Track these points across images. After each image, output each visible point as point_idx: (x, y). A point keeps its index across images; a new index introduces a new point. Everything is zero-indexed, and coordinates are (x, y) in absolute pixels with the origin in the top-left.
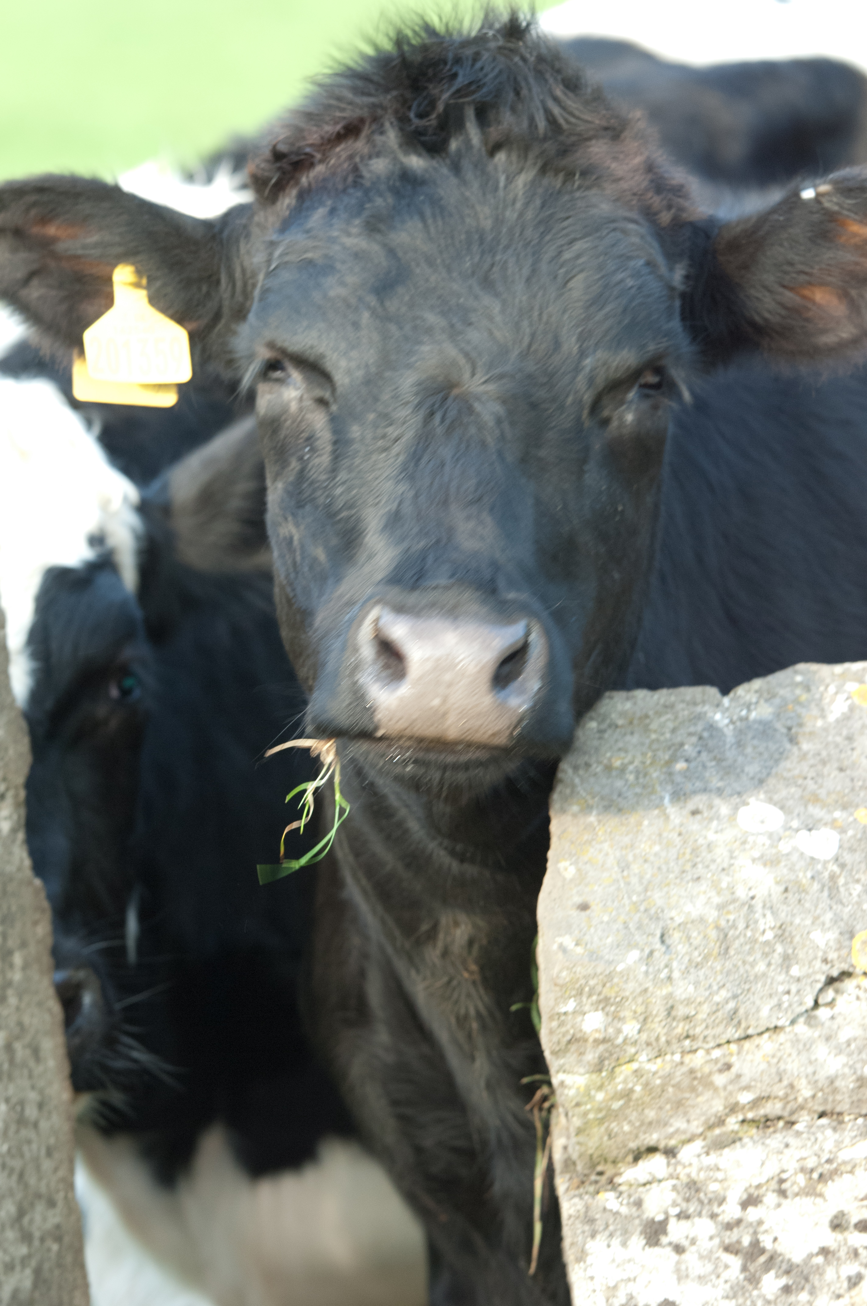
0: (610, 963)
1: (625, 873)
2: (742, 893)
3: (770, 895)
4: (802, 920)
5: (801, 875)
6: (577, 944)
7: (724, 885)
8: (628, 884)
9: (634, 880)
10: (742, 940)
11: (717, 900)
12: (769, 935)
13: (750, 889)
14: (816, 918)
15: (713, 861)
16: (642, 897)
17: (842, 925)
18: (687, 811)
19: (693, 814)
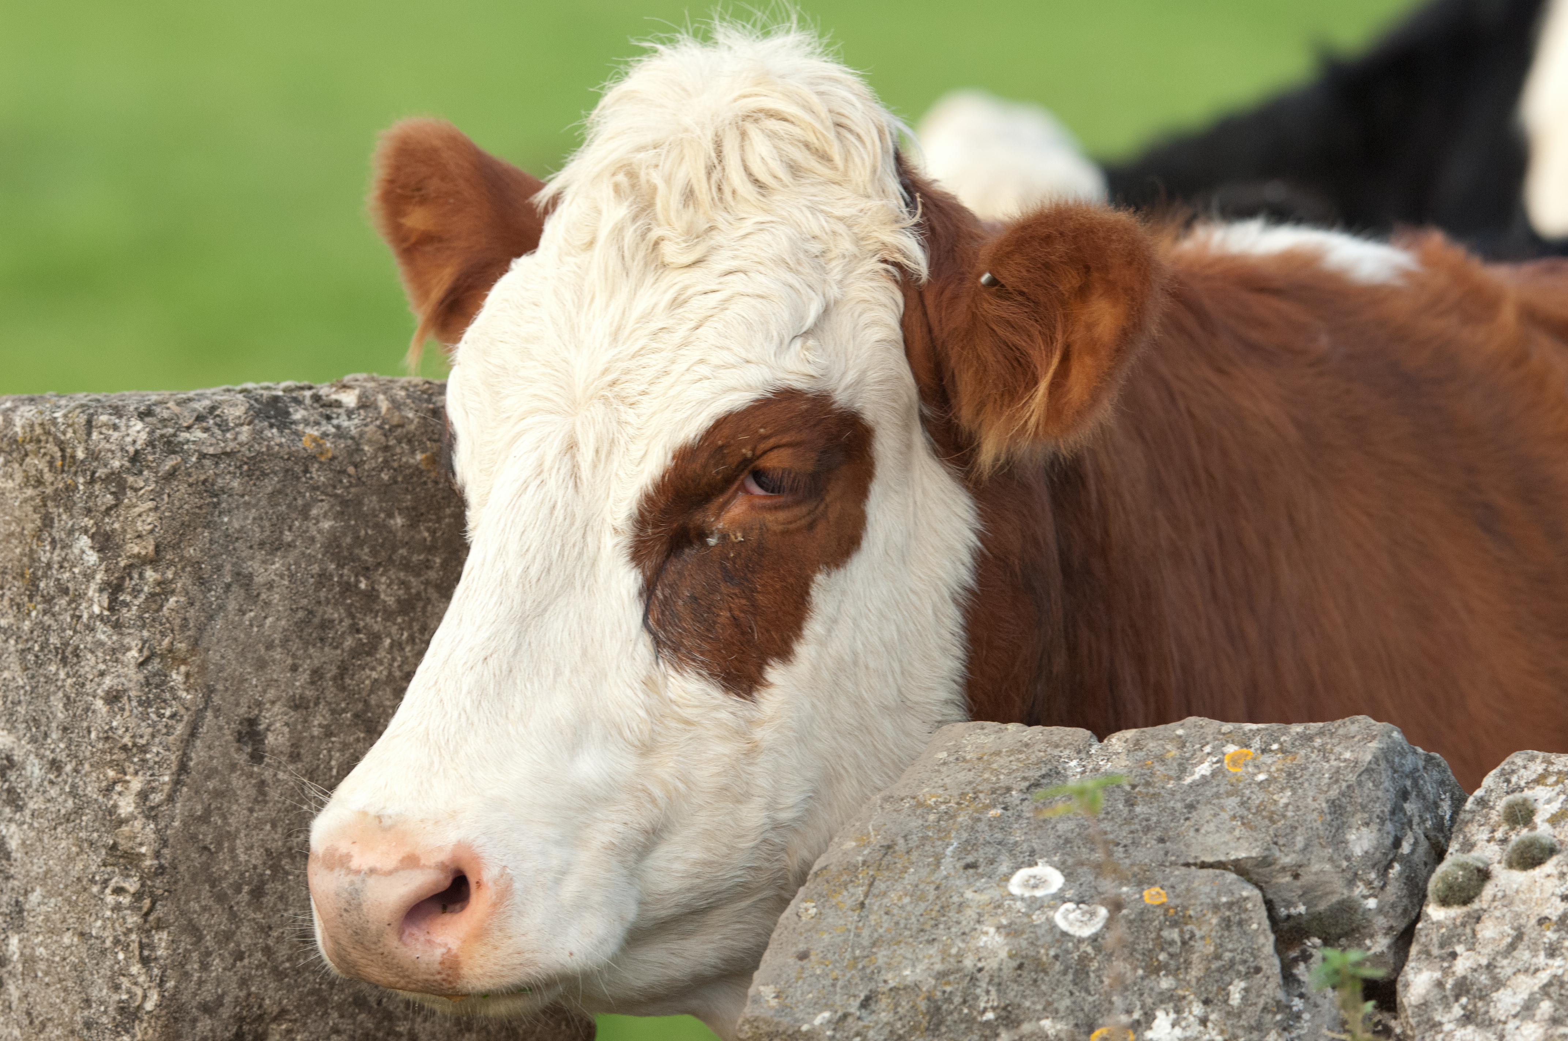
0: (797, 1020)
1: (861, 924)
2: (969, 963)
3: (1000, 969)
4: (1034, 1003)
5: (1042, 951)
6: (777, 997)
7: (954, 951)
8: (858, 935)
9: (865, 933)
10: (956, 1016)
11: (938, 967)
12: (990, 1016)
13: (980, 960)
14: (1049, 1004)
15: (958, 923)
16: (865, 953)
17: (1081, 1015)
18: (963, 863)
19: (968, 867)
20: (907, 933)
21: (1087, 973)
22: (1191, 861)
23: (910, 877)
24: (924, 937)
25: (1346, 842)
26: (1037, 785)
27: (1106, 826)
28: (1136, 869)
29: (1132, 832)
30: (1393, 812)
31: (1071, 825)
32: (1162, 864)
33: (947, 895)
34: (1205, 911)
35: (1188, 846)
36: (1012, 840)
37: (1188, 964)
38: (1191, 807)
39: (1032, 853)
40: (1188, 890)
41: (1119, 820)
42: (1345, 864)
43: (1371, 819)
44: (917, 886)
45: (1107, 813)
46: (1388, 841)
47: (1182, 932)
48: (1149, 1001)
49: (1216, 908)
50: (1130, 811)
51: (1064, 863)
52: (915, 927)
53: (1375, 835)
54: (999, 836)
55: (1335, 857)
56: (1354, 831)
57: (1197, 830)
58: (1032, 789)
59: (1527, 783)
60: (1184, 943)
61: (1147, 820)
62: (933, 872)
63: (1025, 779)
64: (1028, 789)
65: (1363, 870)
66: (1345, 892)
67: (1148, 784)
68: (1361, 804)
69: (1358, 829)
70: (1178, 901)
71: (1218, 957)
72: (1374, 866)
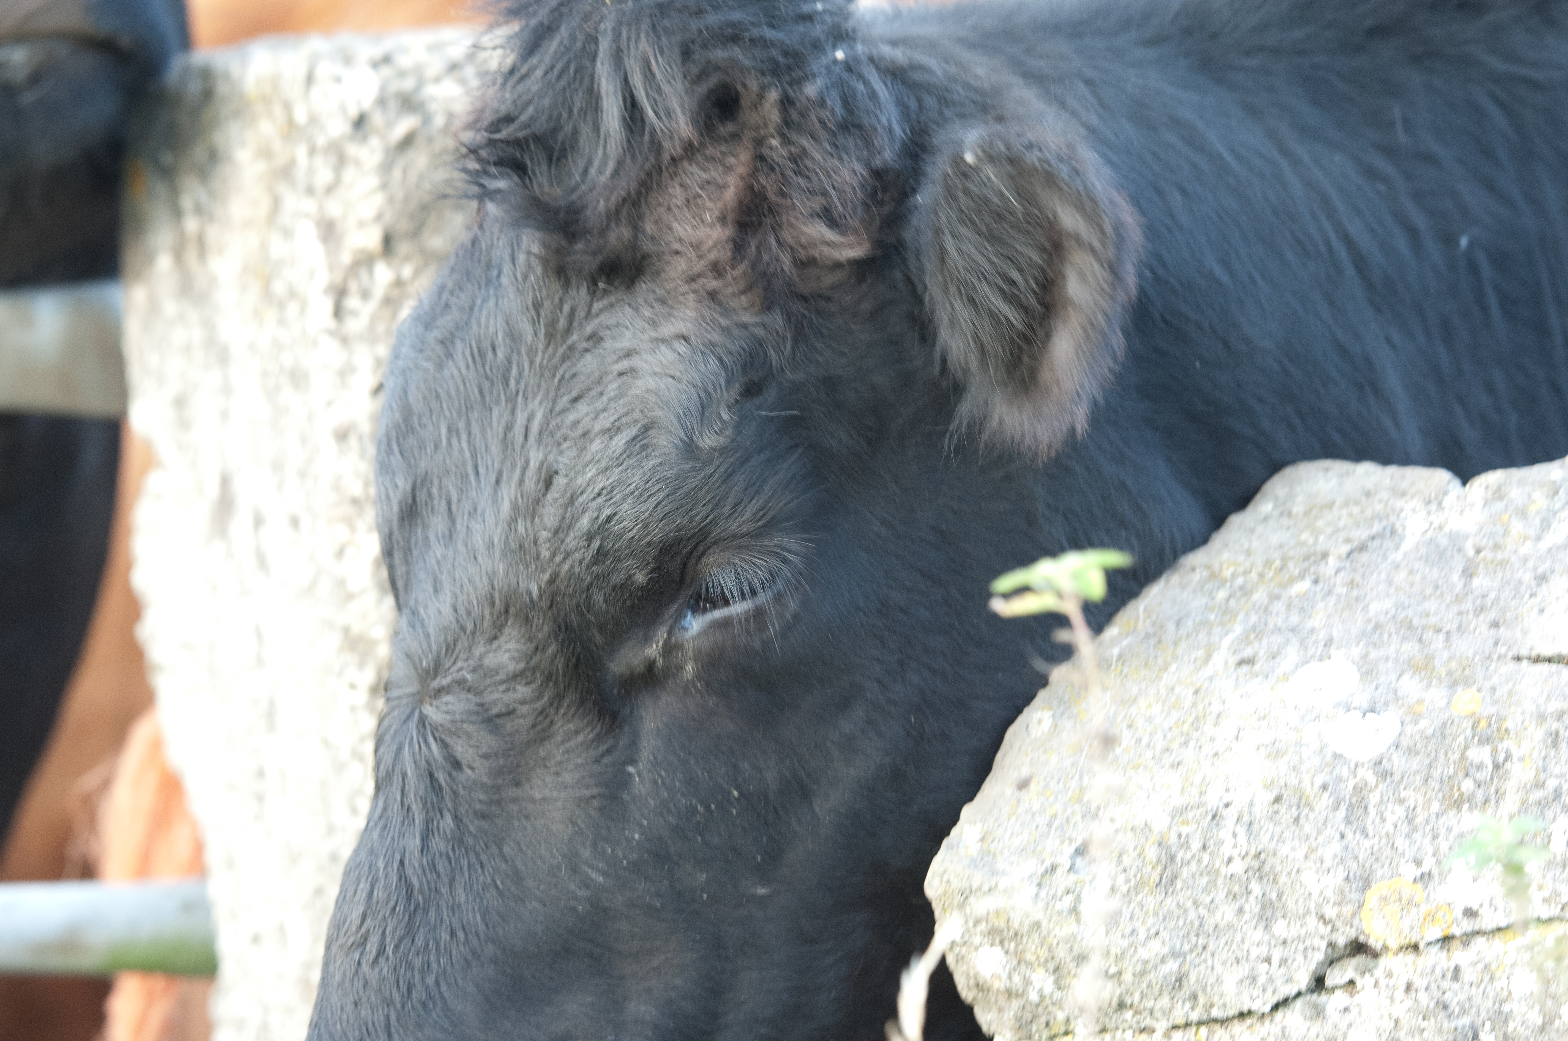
3: (1252, 804)
5: (1307, 779)
6: (980, 841)
7: (1199, 779)
11: (1177, 800)
12: (1239, 866)
13: (1227, 790)
15: (1212, 740)
17: (1354, 866)
18: (1238, 658)
19: (1241, 663)
20: (1149, 754)
21: (1366, 808)
22: (1524, 652)
23: (1168, 678)
24: (1168, 760)
26: (1362, 548)
27: (1431, 605)
28: (1453, 665)
29: (1460, 613)
31: (1388, 604)
32: (1489, 657)
33: (1207, 701)
34: (1527, 723)
35: (1525, 632)
36: (1309, 624)
37: (1500, 794)
38: (1542, 579)
39: (1329, 643)
40: (1510, 693)
41: (1448, 598)
44: (1173, 689)
45: (1437, 587)
47: (1495, 752)
48: (1444, 846)
49: (1541, 718)
50: (1465, 586)
51: (1365, 656)
52: (1160, 745)
54: (1295, 619)
57: (1542, 611)
58: (1355, 554)
60: (1497, 767)
61: (1484, 596)
62: (1198, 669)
63: (1348, 540)
64: (1349, 555)
67: (1497, 547)
70: (1493, 710)
71: (1539, 785)
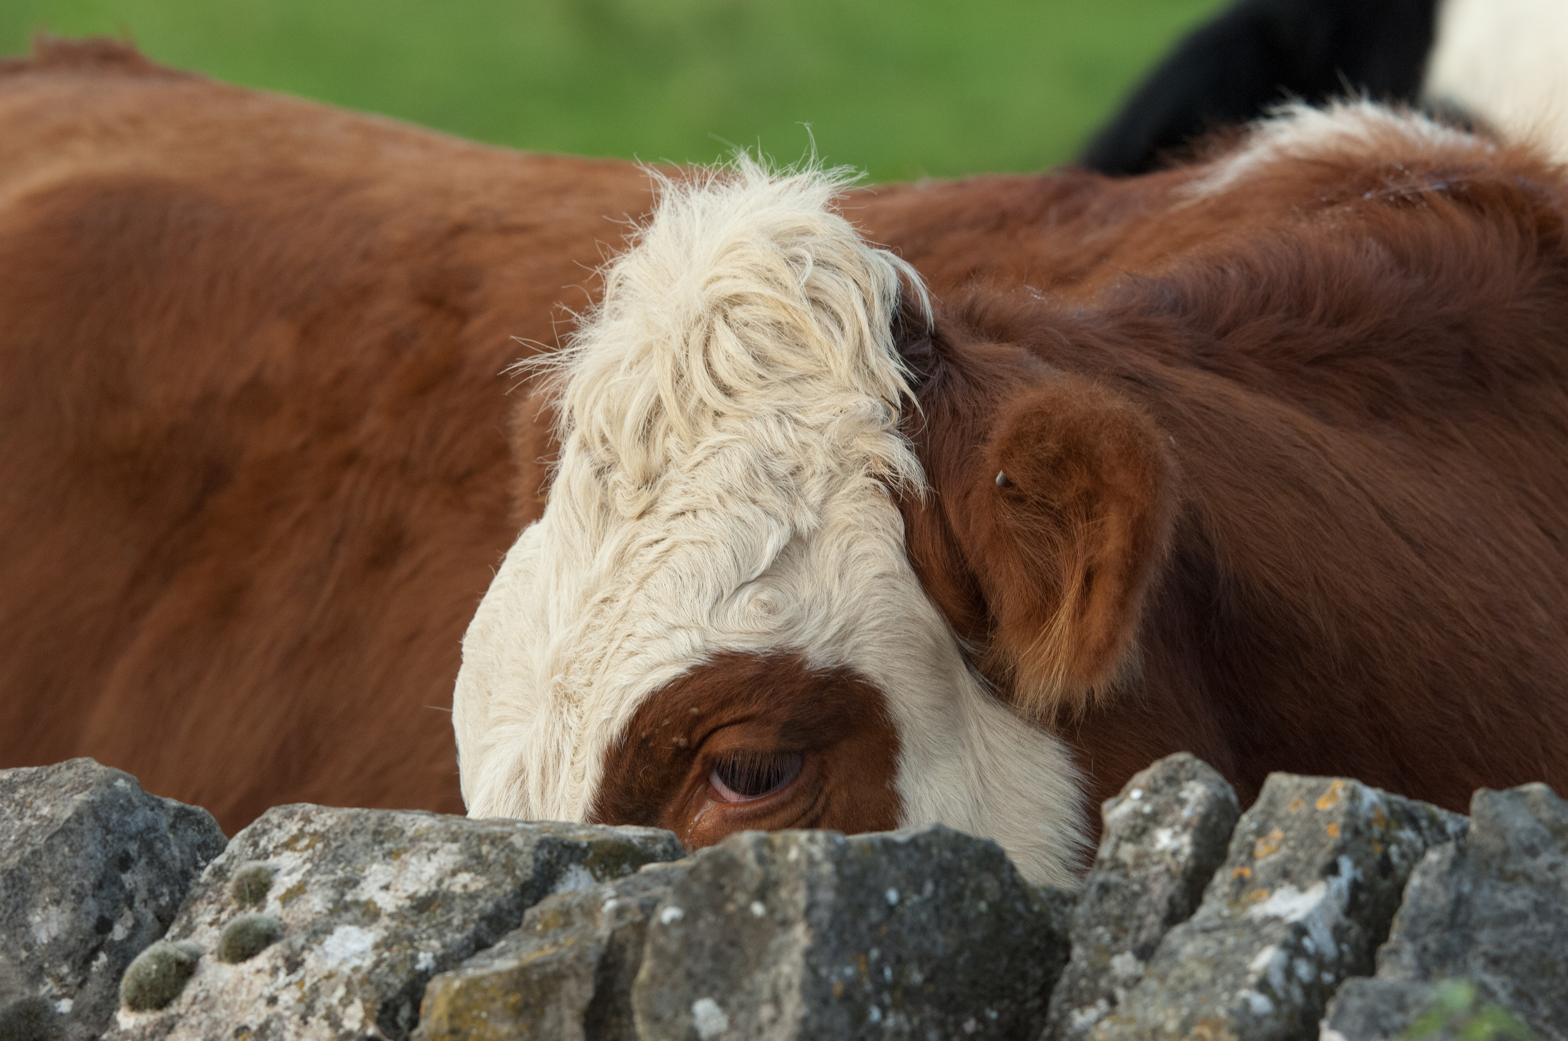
25: (28, 926)
30: (99, 886)
42: (24, 954)
43: (62, 895)
46: (88, 924)
53: (67, 916)
55: (11, 945)
56: (39, 911)
59: (275, 848)
65: (51, 963)
66: (27, 991)
68: (50, 876)
69: (45, 908)
72: (66, 957)
